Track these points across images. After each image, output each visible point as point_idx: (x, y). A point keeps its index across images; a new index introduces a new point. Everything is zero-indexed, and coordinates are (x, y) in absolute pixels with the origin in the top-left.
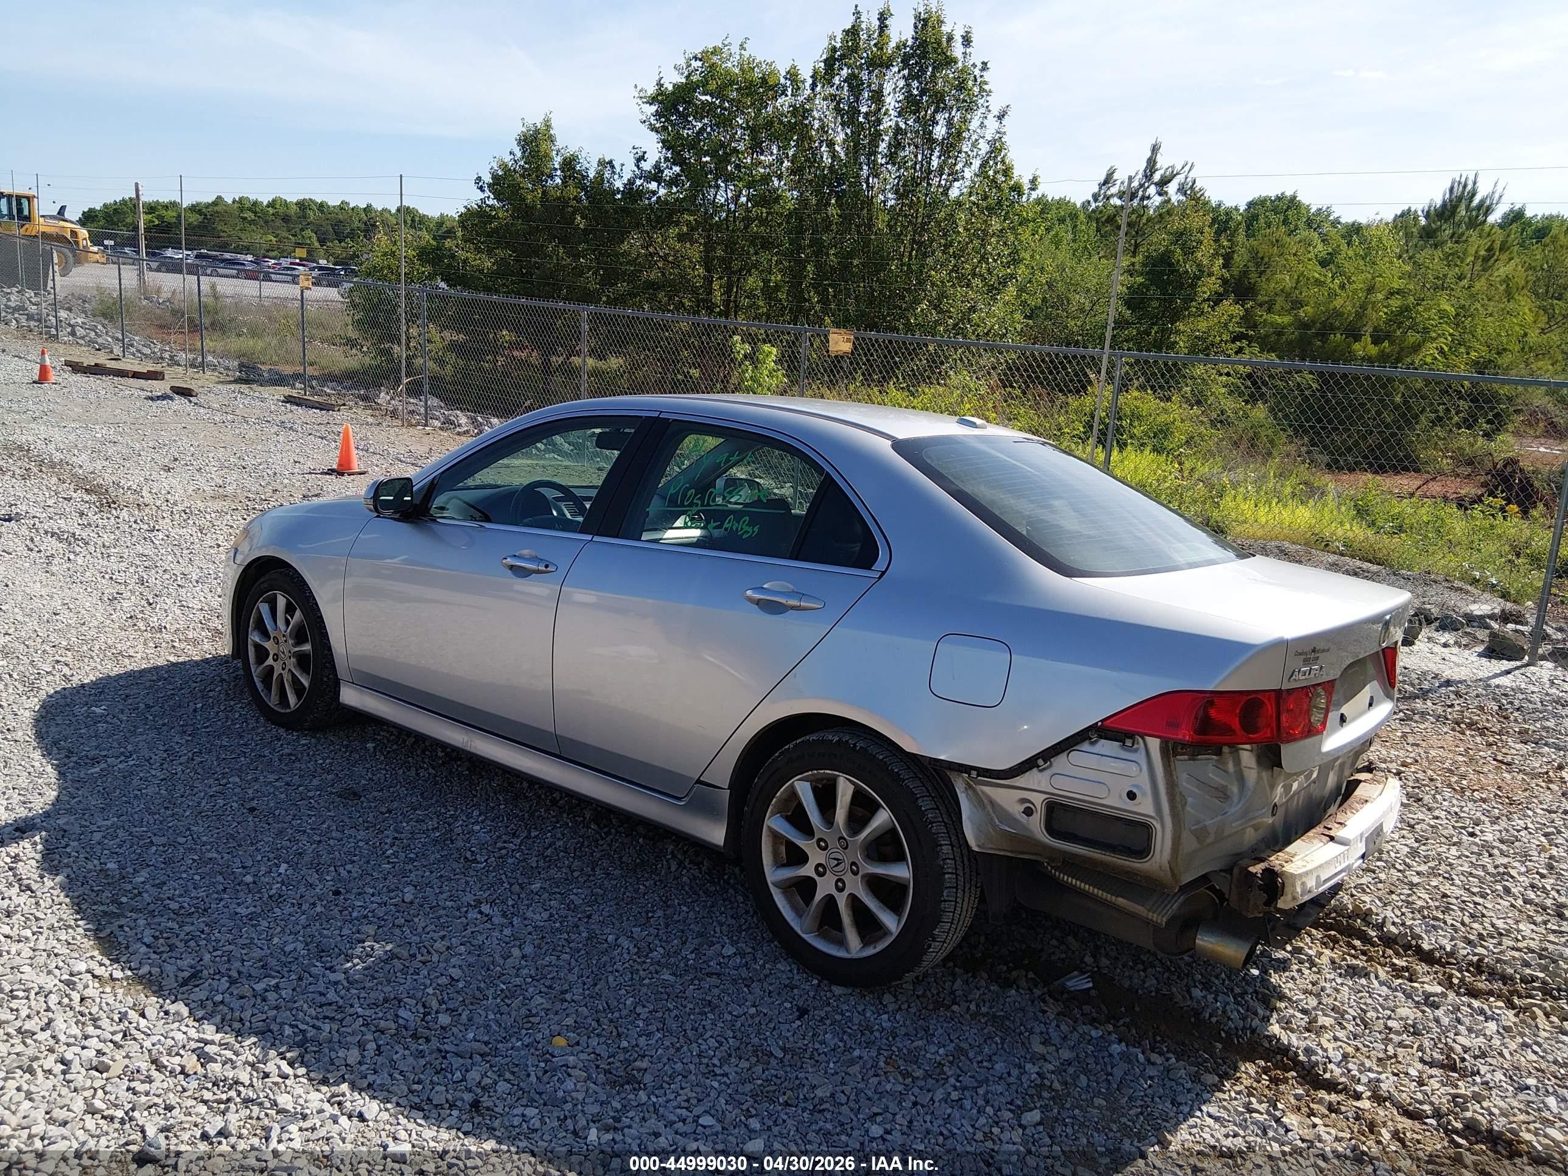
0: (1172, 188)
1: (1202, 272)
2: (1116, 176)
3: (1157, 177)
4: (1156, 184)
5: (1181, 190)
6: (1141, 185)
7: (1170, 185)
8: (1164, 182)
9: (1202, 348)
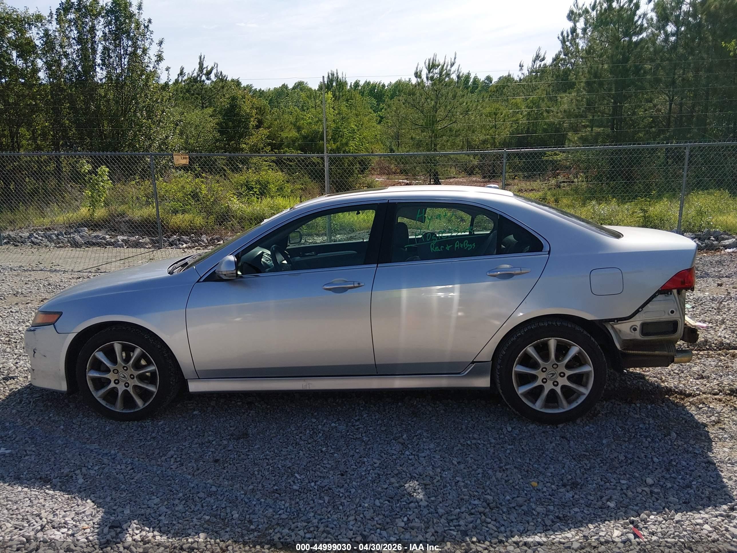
0: (212, 76)
1: (249, 116)
2: (185, 71)
3: (205, 72)
4: (205, 75)
5: (216, 76)
6: (198, 75)
7: (211, 75)
8: (209, 73)
9: (255, 150)
